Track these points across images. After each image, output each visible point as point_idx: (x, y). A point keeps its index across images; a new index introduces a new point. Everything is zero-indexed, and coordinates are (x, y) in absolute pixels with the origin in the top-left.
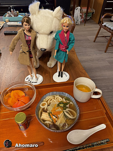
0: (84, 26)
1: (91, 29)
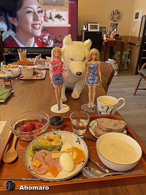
0: (118, 76)
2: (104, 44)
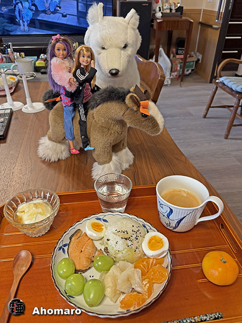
0: (181, 86)
1: (195, 93)
2: (155, 27)
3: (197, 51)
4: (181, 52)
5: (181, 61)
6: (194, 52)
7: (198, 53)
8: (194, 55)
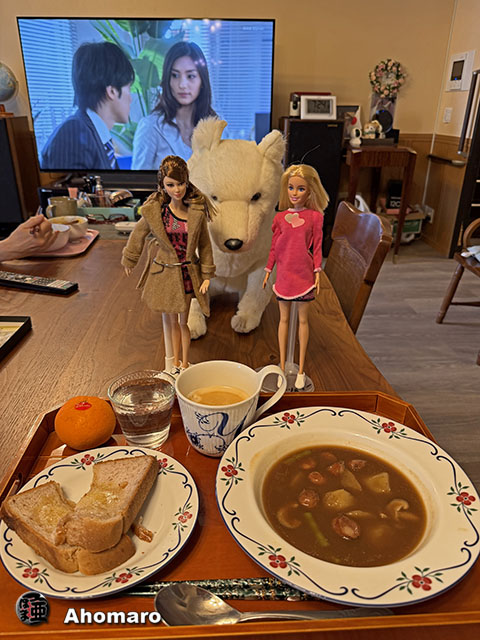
0: (394, 263)
2: (349, 161)
3: (426, 203)
4: (396, 203)
5: (395, 219)
6: (420, 204)
7: (427, 207)
8: (420, 210)
